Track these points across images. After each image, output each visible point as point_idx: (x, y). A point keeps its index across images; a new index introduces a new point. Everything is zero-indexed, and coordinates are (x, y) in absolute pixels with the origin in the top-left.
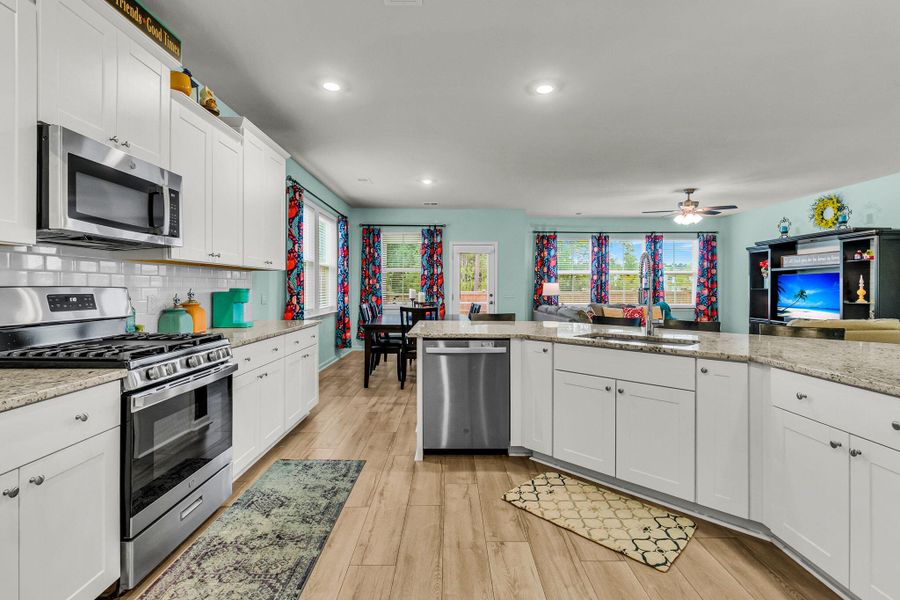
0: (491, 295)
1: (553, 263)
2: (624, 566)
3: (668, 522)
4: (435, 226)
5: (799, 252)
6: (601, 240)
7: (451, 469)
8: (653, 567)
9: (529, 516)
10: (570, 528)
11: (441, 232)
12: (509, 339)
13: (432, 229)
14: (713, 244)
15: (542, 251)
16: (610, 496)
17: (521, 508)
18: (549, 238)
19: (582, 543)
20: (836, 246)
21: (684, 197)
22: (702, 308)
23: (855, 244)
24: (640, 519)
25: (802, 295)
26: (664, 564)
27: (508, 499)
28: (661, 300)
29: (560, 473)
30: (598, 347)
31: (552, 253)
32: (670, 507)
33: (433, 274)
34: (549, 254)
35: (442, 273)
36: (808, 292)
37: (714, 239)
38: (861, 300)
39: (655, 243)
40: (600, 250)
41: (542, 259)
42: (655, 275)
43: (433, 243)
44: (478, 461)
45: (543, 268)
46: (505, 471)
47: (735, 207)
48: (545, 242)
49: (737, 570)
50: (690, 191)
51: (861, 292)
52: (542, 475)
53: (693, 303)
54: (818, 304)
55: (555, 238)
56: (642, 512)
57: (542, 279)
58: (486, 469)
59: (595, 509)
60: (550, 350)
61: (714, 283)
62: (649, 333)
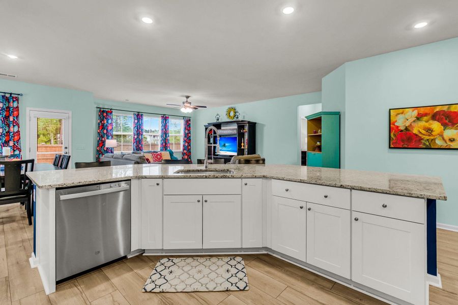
0: (66, 148)
1: (110, 128)
2: (232, 297)
3: (233, 262)
4: (11, 94)
5: (222, 128)
6: (139, 116)
7: (88, 287)
8: (243, 290)
9: (168, 295)
10: (196, 290)
11: (17, 99)
12: (130, 180)
13: (8, 95)
14: (189, 122)
15: (103, 120)
16: (202, 260)
17: (160, 292)
18: (107, 112)
19: (205, 296)
20: (235, 126)
21: (185, 99)
22: (185, 151)
23: (241, 126)
24: (222, 266)
25: (224, 145)
26: (247, 286)
27: (148, 290)
28: (168, 148)
29: (167, 257)
30: (194, 178)
31: (110, 121)
32: (229, 255)
33: (8, 132)
34: (107, 122)
35: (18, 131)
36: (227, 144)
37: (190, 120)
38: (242, 147)
39: (166, 120)
40: (138, 121)
41: (103, 125)
42: (166, 136)
43: (8, 108)
44: (108, 272)
45: (103, 131)
46: (132, 270)
47: (206, 107)
48: (105, 114)
49: (268, 272)
50: (188, 97)
51: (242, 144)
52: (158, 264)
53: (181, 150)
54: (230, 149)
55: (111, 113)
56: (220, 263)
57: (102, 137)
58: (118, 275)
59: (200, 272)
60: (161, 184)
61: (190, 140)
62: (206, 167)
